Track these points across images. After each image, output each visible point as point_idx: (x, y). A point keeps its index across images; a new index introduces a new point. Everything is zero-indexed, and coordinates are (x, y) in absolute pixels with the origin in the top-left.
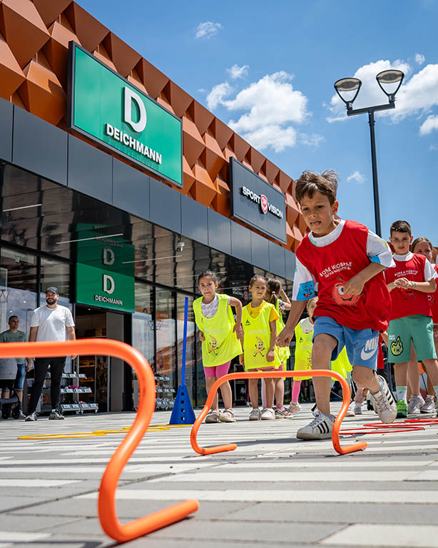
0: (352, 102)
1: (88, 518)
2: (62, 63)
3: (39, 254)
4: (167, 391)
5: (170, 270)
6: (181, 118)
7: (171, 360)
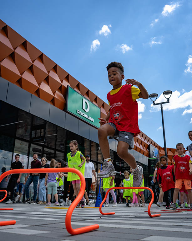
0: (155, 101)
1: (63, 229)
2: (65, 92)
3: (55, 150)
4: (94, 196)
5: (95, 156)
6: (100, 108)
7: (95, 186)
